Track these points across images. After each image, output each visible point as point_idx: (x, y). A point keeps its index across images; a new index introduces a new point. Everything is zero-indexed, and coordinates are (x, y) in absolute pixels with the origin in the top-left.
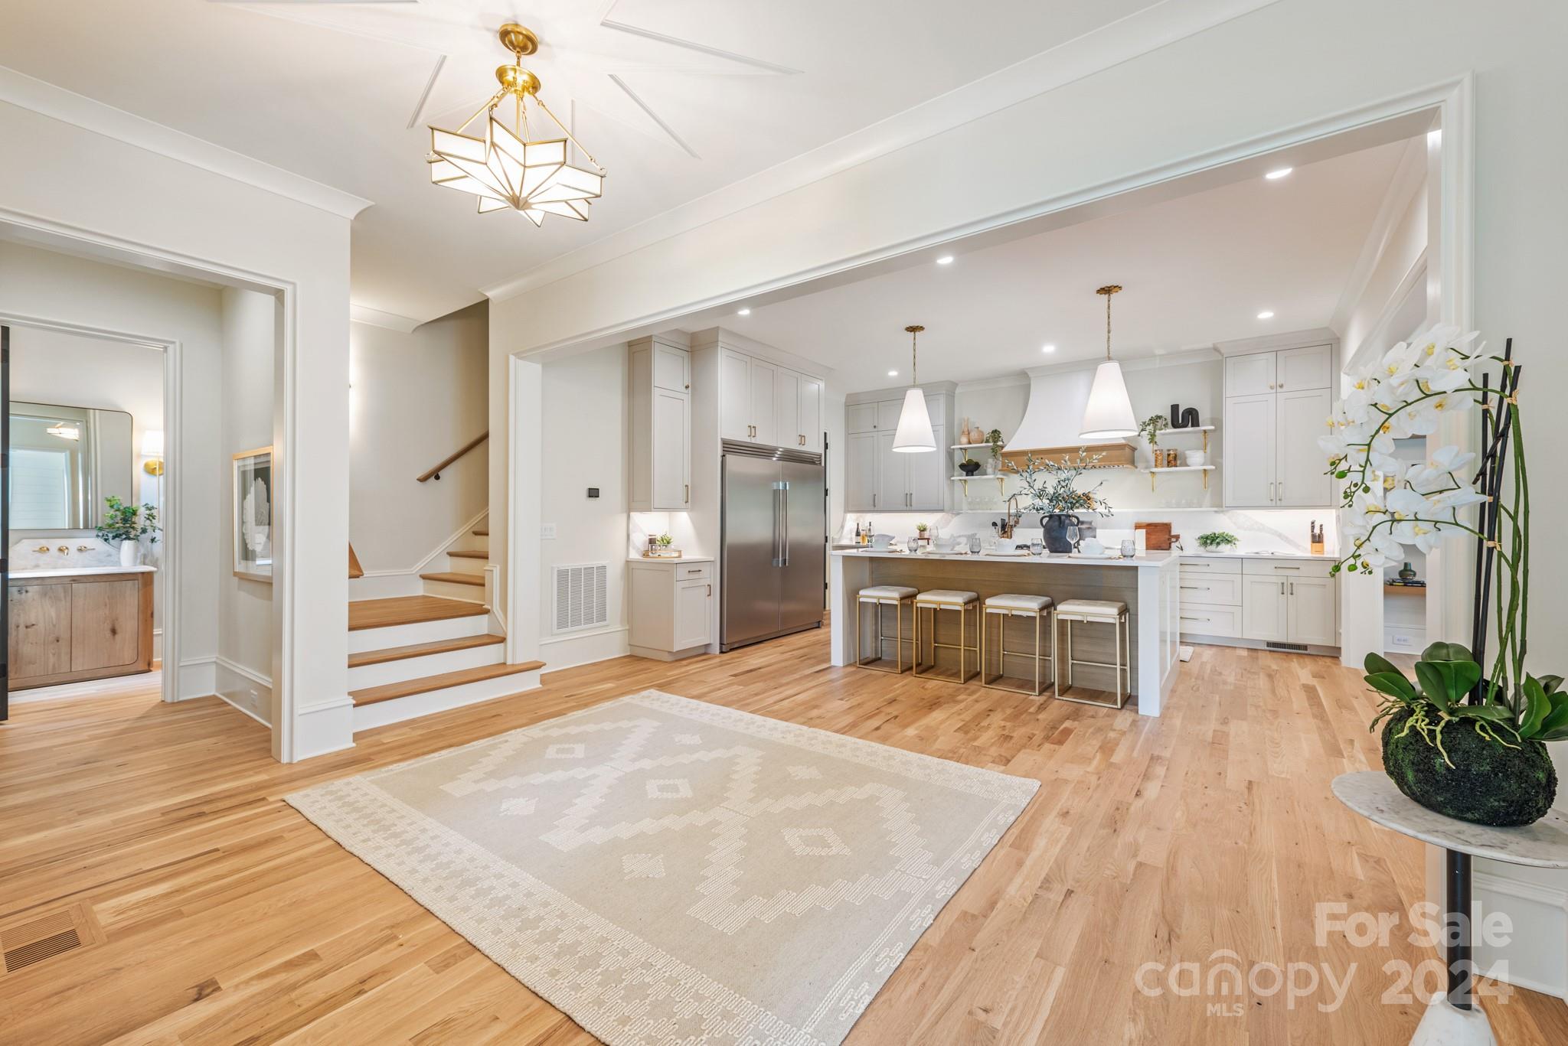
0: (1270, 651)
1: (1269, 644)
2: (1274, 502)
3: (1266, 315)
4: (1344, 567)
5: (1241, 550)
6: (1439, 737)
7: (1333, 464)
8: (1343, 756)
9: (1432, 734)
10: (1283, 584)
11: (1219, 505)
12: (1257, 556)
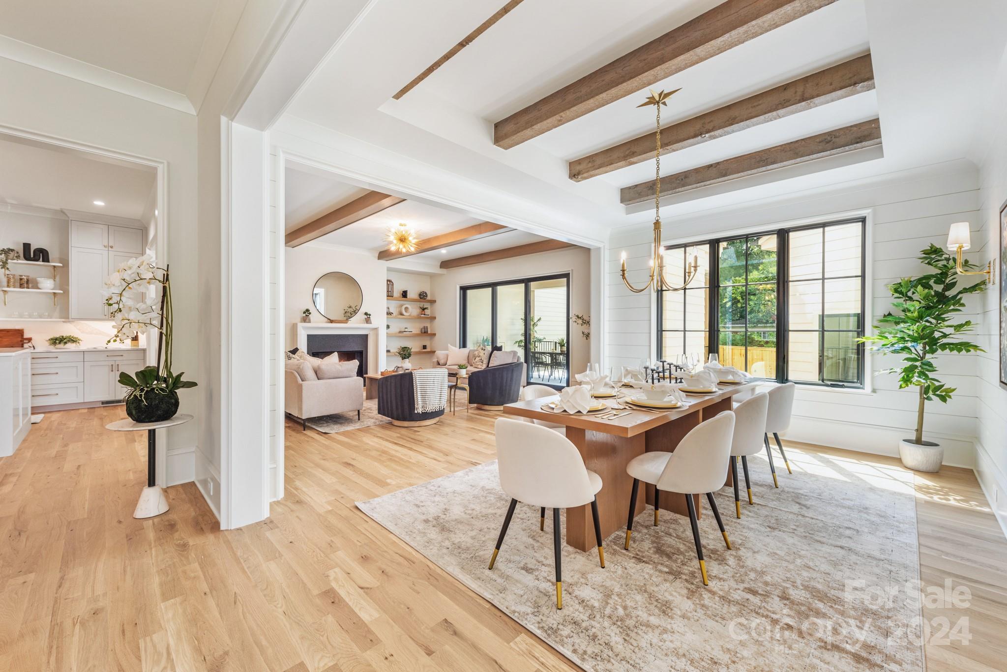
0: (104, 407)
1: (103, 403)
2: (107, 317)
3: (99, 203)
4: (112, 341)
5: (83, 346)
6: (143, 396)
7: (107, 300)
8: (135, 441)
9: (141, 396)
10: (112, 365)
11: (65, 316)
12: (95, 350)
